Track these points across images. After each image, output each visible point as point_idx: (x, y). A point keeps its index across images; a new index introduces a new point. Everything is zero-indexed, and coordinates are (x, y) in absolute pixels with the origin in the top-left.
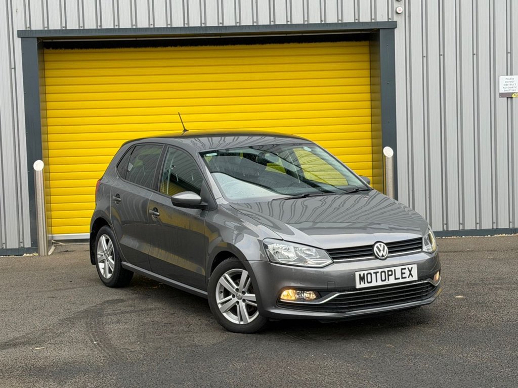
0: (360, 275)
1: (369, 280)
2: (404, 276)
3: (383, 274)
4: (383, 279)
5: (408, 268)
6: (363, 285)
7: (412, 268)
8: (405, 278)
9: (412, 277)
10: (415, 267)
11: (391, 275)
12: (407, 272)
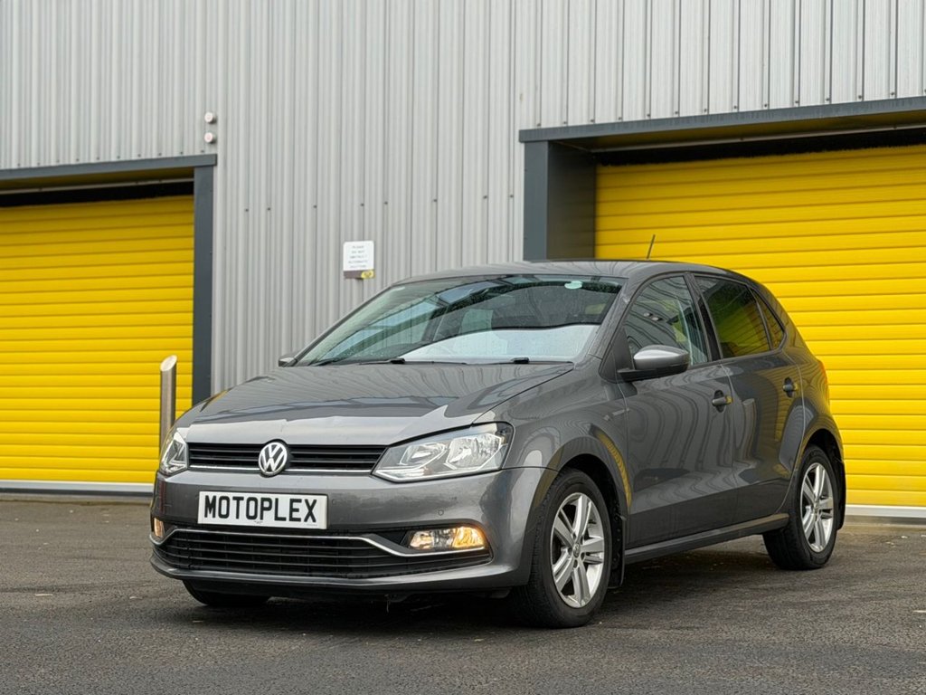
0: (207, 498)
1: (224, 512)
2: (295, 515)
3: (252, 504)
4: (252, 513)
5: (307, 501)
6: (210, 520)
7: (315, 502)
8: (299, 520)
9: (314, 521)
10: (322, 501)
11: (269, 509)
12: (303, 511)
